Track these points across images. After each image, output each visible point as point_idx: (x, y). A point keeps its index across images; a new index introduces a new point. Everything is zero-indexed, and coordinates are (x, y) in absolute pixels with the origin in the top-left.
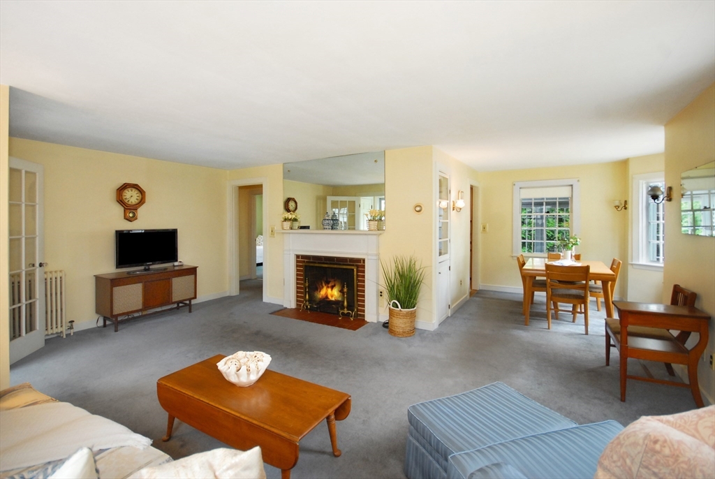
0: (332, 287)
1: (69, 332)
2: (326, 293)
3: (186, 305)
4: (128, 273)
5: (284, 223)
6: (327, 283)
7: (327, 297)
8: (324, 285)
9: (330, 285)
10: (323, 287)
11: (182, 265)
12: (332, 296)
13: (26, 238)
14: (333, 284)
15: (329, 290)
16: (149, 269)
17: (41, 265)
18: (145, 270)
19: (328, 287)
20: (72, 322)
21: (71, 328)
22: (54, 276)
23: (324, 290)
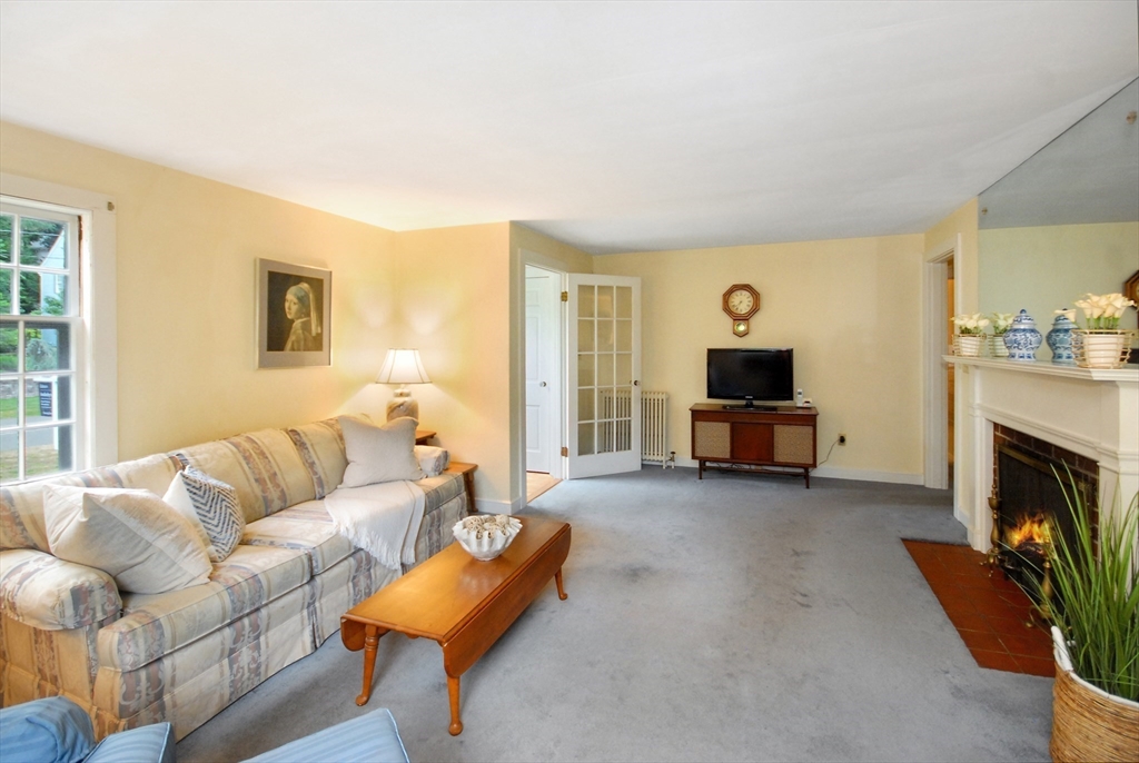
0: (1040, 522)
1: (669, 464)
2: (1030, 532)
3: (801, 475)
4: (724, 407)
6: (1032, 515)
7: (1032, 538)
8: (1027, 518)
9: (1036, 519)
10: (1025, 522)
11: (809, 408)
12: (1039, 537)
13: (617, 355)
14: (1040, 519)
15: (1036, 527)
16: (752, 406)
17: (635, 383)
18: (747, 406)
19: (1033, 522)
20: (673, 453)
21: (672, 459)
22: (652, 397)
23: (1026, 528)
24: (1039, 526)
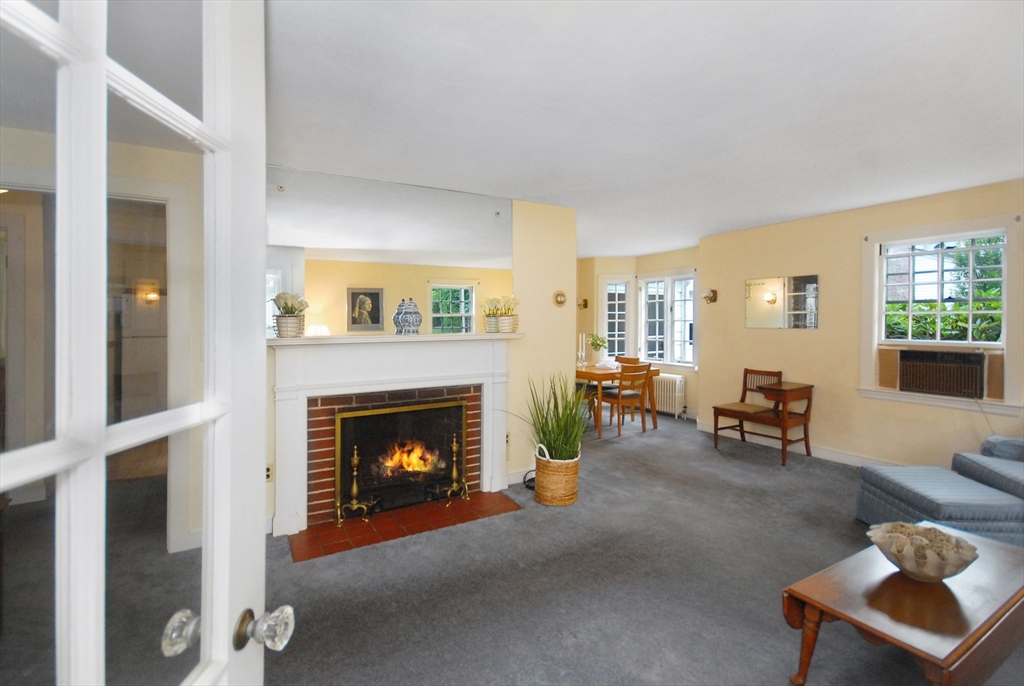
0: (409, 452)
2: (400, 461)
5: (283, 320)
6: (402, 446)
7: (402, 467)
8: (397, 448)
9: (406, 449)
10: (395, 452)
12: (409, 465)
14: (410, 448)
15: (405, 456)
19: (403, 452)
23: (397, 457)
24: (409, 456)
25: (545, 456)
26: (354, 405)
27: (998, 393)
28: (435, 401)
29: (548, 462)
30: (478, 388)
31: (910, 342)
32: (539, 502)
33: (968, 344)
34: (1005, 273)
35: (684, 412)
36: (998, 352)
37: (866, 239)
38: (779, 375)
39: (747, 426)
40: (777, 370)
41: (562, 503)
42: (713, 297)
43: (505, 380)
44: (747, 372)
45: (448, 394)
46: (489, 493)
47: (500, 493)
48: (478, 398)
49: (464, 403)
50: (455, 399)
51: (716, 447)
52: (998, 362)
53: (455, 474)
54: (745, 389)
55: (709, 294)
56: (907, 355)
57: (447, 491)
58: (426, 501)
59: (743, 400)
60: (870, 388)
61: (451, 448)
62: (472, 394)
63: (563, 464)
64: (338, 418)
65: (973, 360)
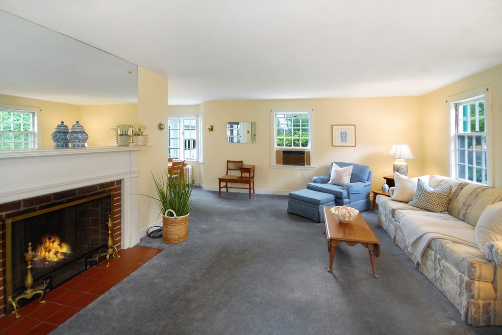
25: (173, 216)
26: (22, 208)
27: (309, 164)
28: (91, 195)
29: (176, 218)
30: (119, 182)
31: (285, 148)
32: (170, 243)
33: (300, 148)
34: (309, 126)
35: (193, 183)
36: (308, 151)
37: (272, 111)
38: (241, 162)
39: (229, 185)
40: (241, 160)
41: (183, 240)
42: (211, 129)
43: (137, 175)
44: (228, 161)
45: (100, 189)
46: (129, 249)
47: (137, 246)
48: (119, 189)
49: (113, 193)
50: (104, 192)
51: (220, 197)
52: (309, 153)
53: (110, 243)
54: (228, 169)
55: (209, 127)
56: (285, 152)
57: (106, 255)
58: (86, 269)
59: (227, 174)
60: (274, 165)
61: (107, 225)
62: (116, 186)
63: (184, 218)
64: (9, 222)
65: (302, 153)
